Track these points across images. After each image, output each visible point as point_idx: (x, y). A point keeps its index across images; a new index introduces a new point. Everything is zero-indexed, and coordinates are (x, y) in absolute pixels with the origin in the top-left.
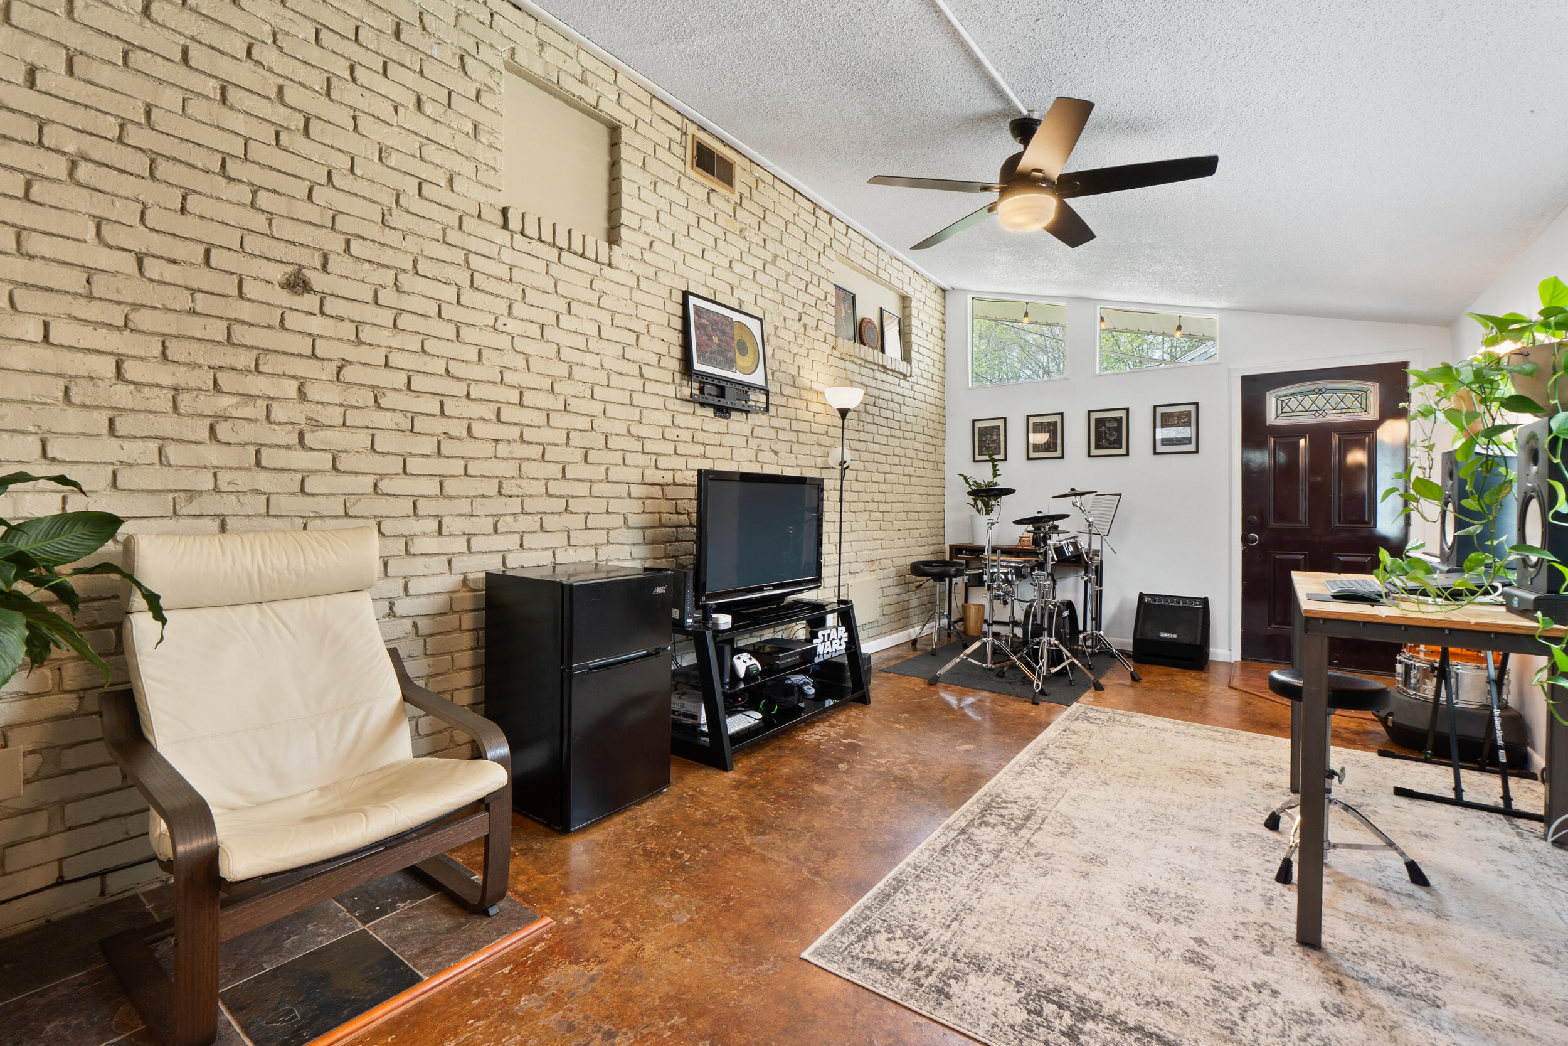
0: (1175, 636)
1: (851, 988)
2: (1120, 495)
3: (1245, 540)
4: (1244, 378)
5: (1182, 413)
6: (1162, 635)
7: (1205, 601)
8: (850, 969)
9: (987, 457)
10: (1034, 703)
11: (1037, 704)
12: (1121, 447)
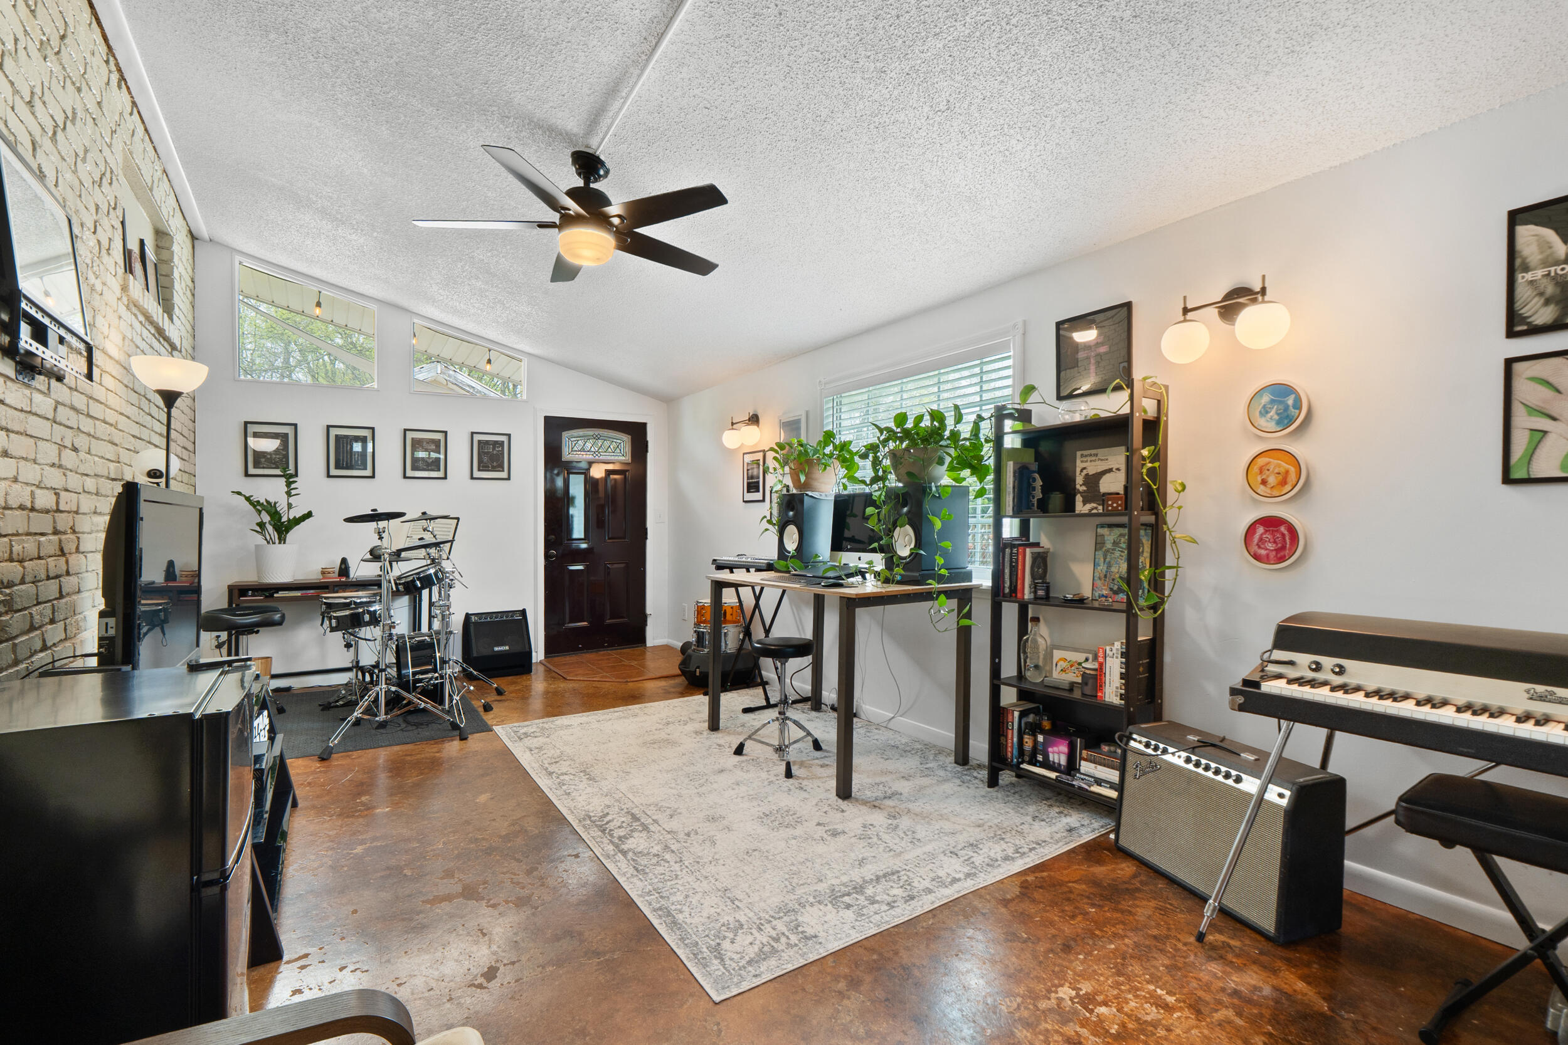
0: (507, 648)
1: (772, 985)
2: (458, 519)
3: (547, 556)
4: (546, 418)
5: (496, 442)
6: (496, 649)
7: (523, 612)
8: (756, 976)
9: (278, 472)
10: (461, 739)
11: (466, 739)
12: (439, 470)
